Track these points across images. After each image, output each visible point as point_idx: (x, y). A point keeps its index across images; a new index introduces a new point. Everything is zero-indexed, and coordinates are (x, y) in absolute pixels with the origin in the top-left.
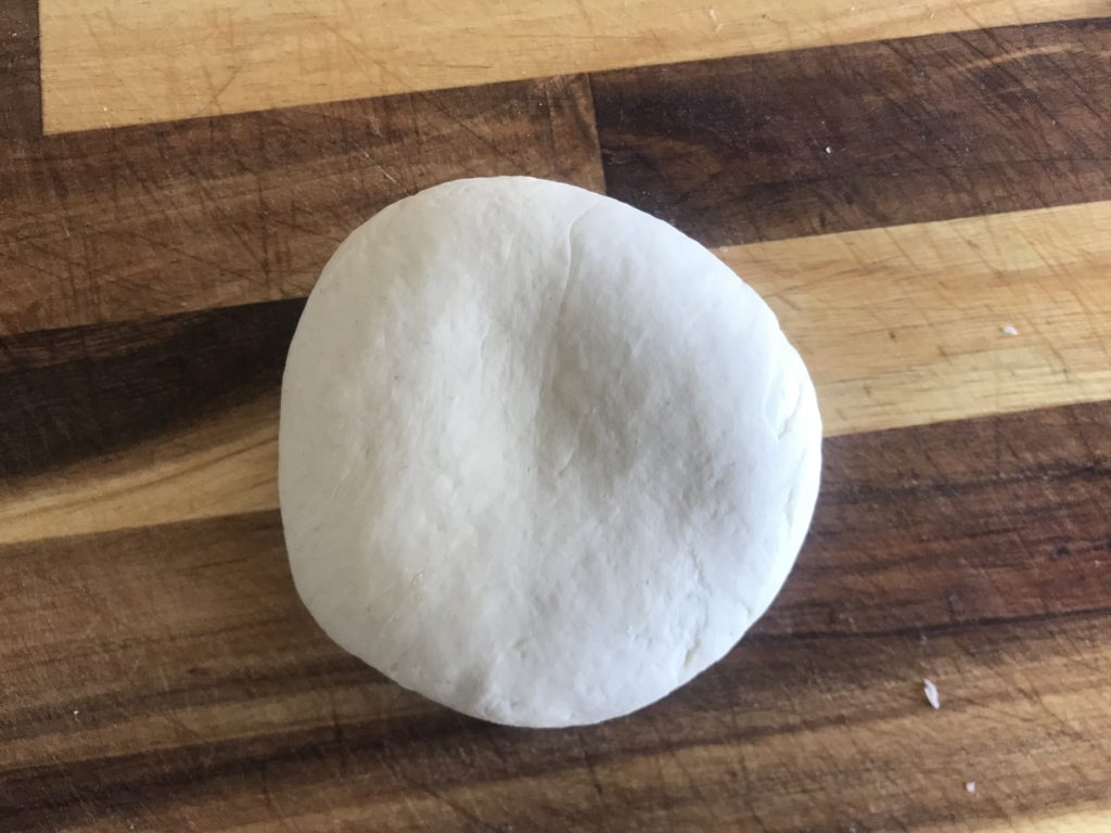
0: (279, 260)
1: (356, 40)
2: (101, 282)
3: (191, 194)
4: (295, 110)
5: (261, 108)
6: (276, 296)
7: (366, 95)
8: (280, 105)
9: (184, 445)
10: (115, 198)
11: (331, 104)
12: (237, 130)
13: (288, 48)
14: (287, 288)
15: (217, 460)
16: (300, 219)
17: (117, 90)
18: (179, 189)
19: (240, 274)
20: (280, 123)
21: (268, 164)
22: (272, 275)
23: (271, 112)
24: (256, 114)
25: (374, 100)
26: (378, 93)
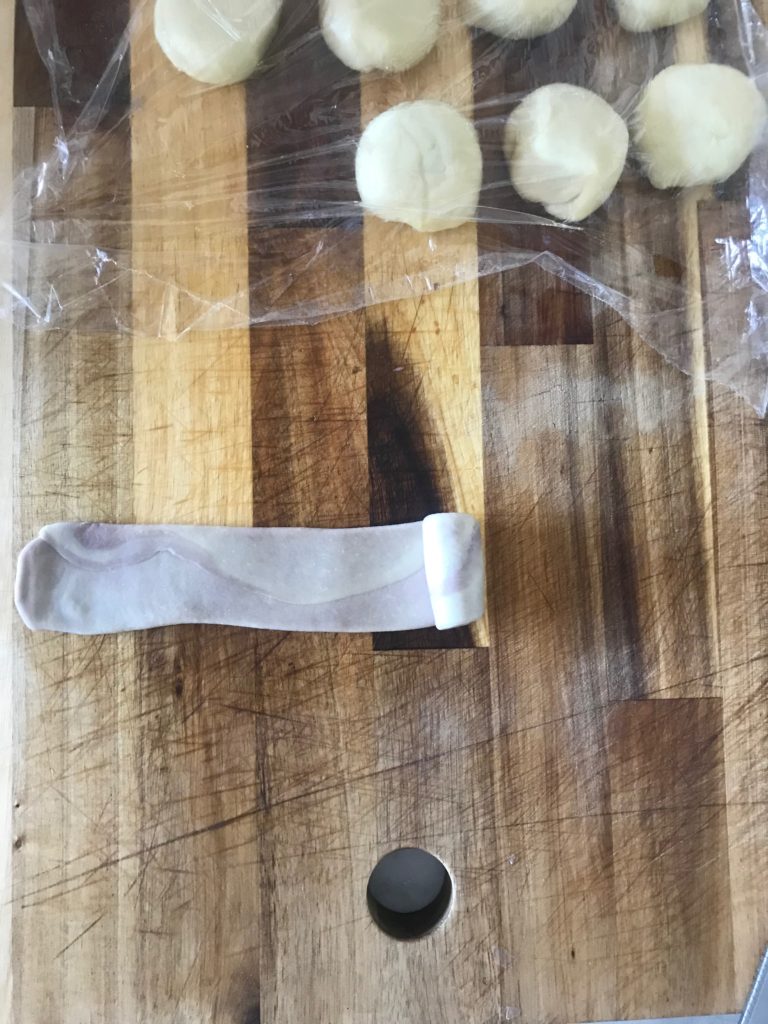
0: (343, 414)
1: (214, 359)
2: (346, 513)
3: (299, 460)
4: (254, 398)
5: (250, 418)
6: (364, 417)
7: (249, 357)
8: (249, 407)
9: (443, 471)
10: (297, 503)
11: (252, 377)
12: (264, 432)
13: (213, 400)
14: (360, 411)
15: (452, 453)
16: (321, 400)
17: (230, 500)
18: (295, 467)
19: (350, 436)
20: (261, 408)
21: (286, 416)
22: (352, 417)
23: (253, 412)
24: (254, 421)
25: (252, 353)
26: (247, 350)
